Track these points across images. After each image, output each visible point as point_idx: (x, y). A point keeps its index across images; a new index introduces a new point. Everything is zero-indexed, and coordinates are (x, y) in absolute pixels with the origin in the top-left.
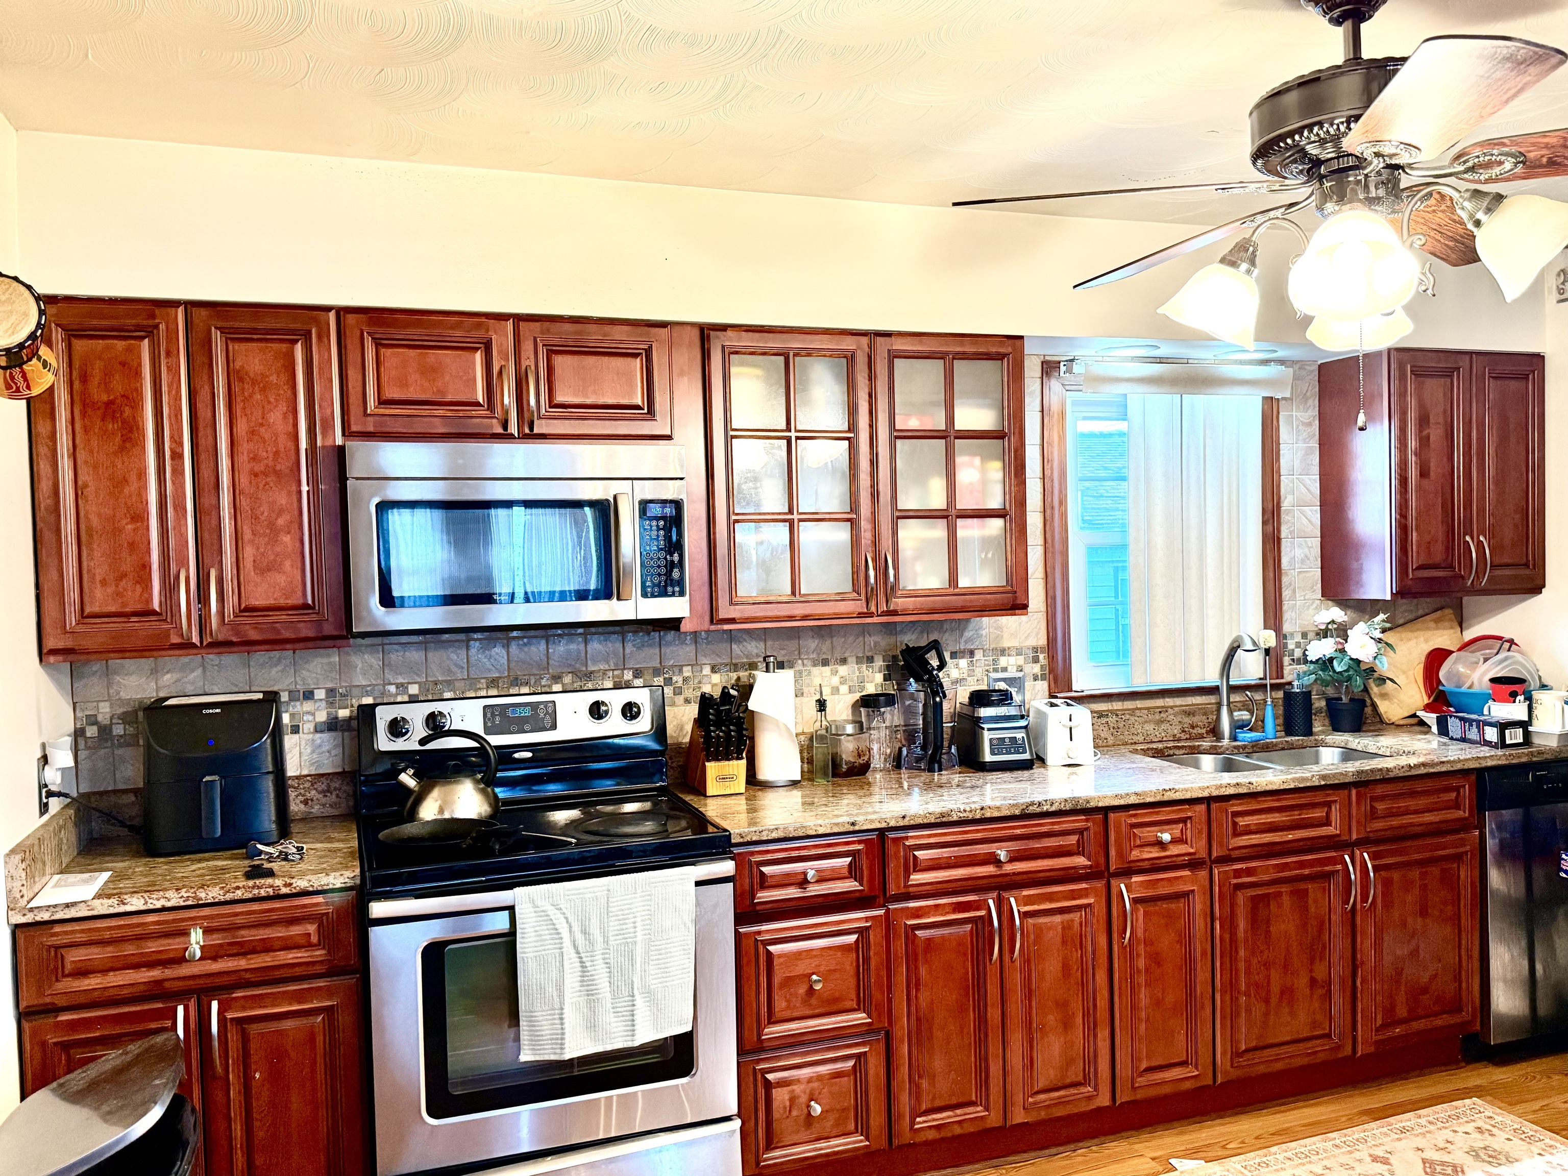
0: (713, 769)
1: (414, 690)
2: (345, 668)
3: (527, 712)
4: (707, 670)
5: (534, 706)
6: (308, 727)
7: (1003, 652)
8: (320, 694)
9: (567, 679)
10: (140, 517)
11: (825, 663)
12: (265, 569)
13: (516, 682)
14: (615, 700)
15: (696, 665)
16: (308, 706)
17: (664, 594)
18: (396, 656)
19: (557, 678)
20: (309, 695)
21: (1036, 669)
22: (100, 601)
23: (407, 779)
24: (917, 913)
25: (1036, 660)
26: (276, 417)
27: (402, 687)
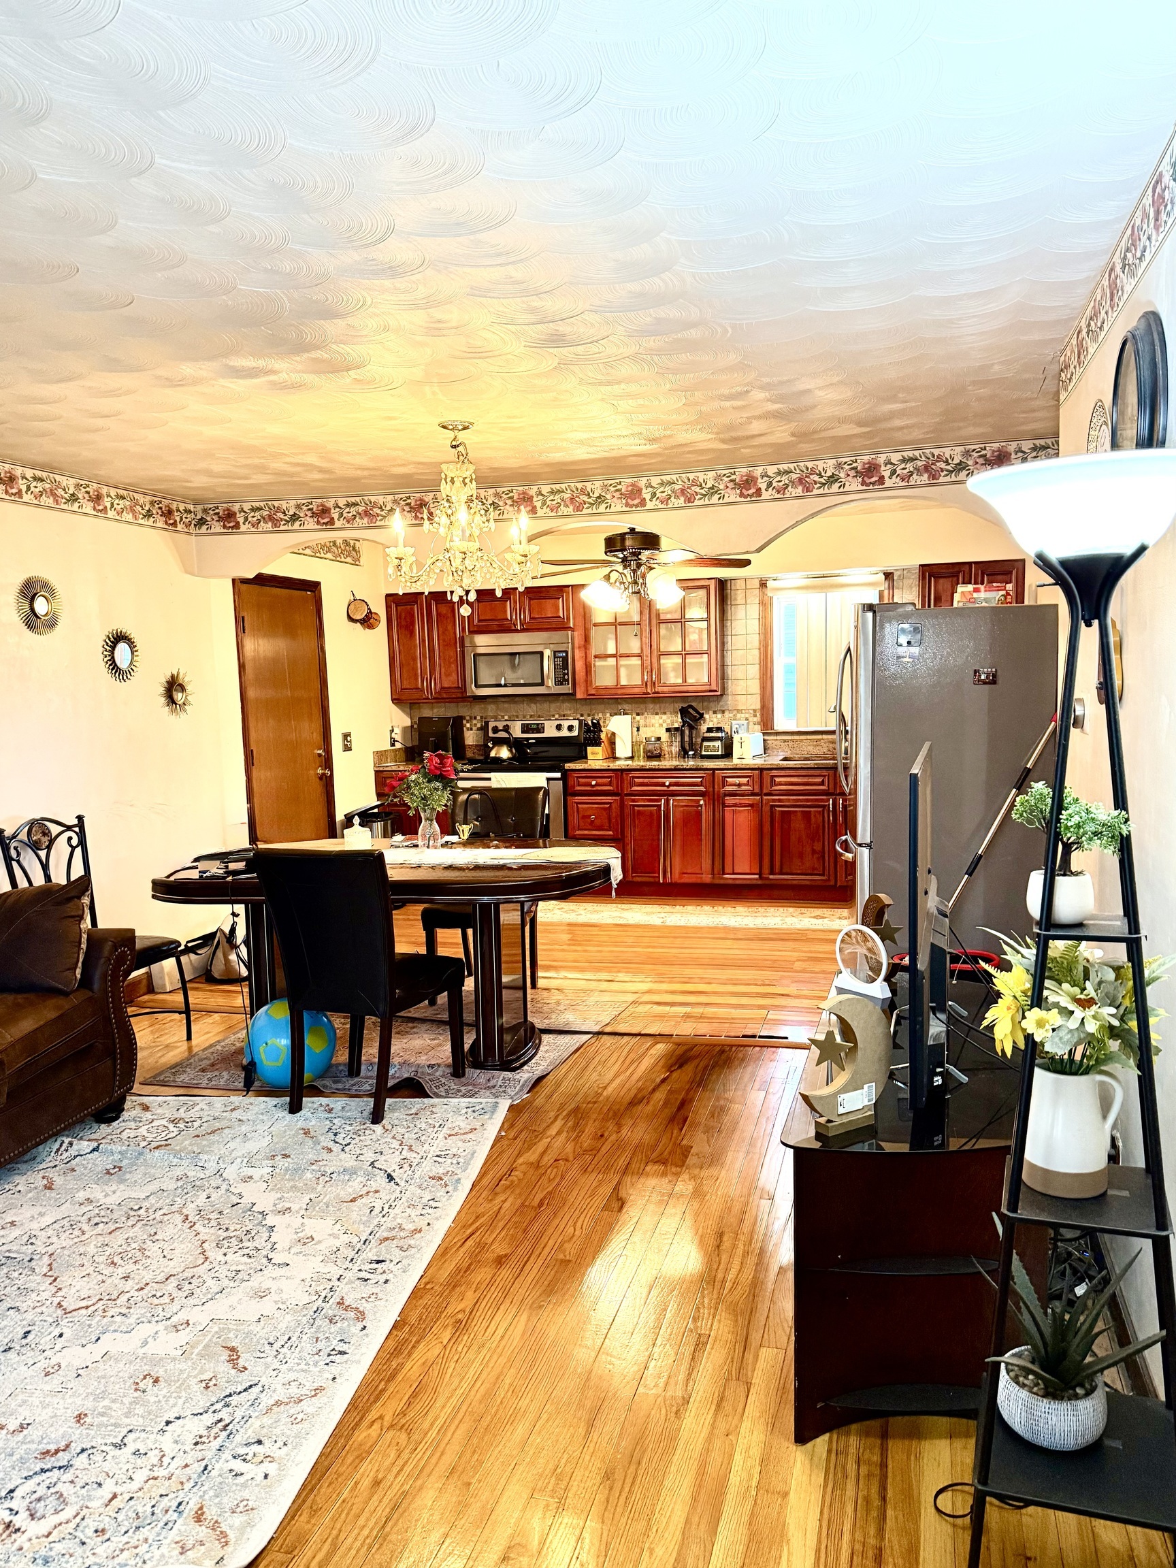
0: (590, 749)
1: (506, 718)
2: (486, 710)
3: (535, 727)
4: (608, 715)
5: (538, 724)
6: (474, 728)
7: (739, 711)
8: (478, 718)
9: (557, 716)
10: (414, 659)
11: (657, 714)
12: (448, 675)
13: (539, 717)
14: (566, 724)
15: (604, 713)
16: (475, 722)
17: (562, 684)
18: (501, 706)
19: (554, 716)
20: (475, 718)
21: (755, 719)
22: (406, 685)
23: (490, 745)
24: (634, 801)
25: (755, 716)
26: (450, 627)
27: (503, 717)
